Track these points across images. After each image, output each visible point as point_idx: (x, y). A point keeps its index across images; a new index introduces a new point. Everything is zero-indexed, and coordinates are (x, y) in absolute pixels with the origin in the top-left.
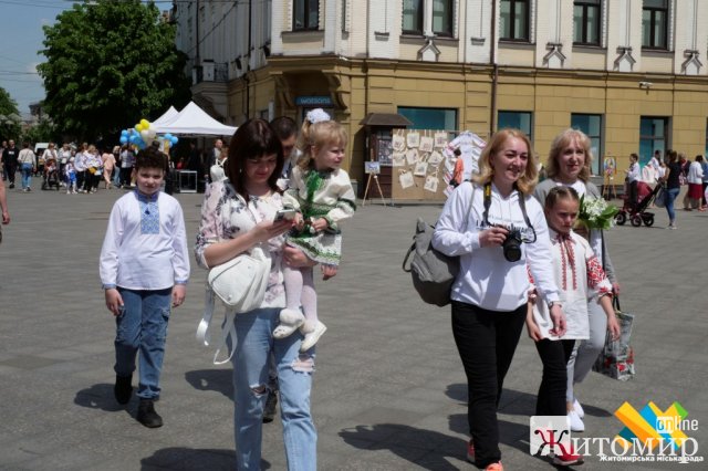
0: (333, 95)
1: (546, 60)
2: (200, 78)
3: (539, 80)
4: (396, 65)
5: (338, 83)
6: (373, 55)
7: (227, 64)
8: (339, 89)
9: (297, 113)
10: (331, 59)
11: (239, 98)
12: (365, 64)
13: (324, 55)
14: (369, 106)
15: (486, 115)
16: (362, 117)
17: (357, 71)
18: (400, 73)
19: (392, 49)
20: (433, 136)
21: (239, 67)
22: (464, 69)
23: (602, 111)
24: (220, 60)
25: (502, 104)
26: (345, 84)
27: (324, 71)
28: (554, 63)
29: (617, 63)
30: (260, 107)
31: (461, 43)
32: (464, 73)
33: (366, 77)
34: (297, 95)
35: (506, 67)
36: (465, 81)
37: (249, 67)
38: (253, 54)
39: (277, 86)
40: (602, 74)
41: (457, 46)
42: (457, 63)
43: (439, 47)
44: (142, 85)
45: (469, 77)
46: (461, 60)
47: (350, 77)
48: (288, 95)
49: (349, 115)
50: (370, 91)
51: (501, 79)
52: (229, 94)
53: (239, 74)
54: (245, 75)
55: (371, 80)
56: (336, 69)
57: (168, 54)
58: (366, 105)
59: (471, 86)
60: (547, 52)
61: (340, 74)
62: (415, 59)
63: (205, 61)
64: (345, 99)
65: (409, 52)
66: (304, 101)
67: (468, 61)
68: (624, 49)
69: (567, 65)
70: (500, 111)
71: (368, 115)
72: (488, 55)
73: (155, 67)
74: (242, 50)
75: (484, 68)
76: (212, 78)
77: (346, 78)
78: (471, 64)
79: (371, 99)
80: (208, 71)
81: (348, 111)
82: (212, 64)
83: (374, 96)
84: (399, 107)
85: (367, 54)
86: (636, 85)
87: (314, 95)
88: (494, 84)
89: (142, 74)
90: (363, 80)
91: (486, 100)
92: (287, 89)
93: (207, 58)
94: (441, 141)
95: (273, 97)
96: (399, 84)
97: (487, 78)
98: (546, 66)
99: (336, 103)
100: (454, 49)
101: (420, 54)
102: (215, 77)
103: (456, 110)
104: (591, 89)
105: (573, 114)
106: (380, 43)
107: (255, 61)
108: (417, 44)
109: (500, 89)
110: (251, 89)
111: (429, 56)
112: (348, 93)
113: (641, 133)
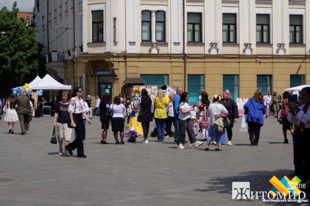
0: (111, 70)
1: (210, 51)
2: (50, 60)
3: (207, 60)
4: (139, 56)
5: (113, 65)
6: (128, 52)
7: (64, 52)
8: (113, 68)
9: (95, 79)
10: (109, 55)
11: (70, 70)
12: (125, 56)
13: (106, 53)
14: (127, 75)
15: (182, 77)
16: (124, 79)
17: (122, 59)
18: (141, 59)
19: (137, 49)
20: (151, 88)
21: (70, 55)
22: (170, 56)
23: (238, 74)
24: (60, 51)
25: (189, 72)
26: (116, 65)
27: (106, 60)
28: (214, 52)
29: (244, 51)
30: (79, 75)
31: (169, 45)
32: (171, 58)
33: (126, 62)
34: (95, 70)
35: (190, 55)
36: (171, 62)
37: (74, 56)
38: (76, 50)
39: (86, 67)
40: (237, 56)
41: (167, 46)
42: (168, 54)
43: (159, 47)
44: (21, 63)
45: (173, 60)
46: (169, 53)
47: (118, 62)
48: (91, 70)
49: (118, 79)
50: (127, 68)
51: (188, 60)
52: (65, 68)
53: (70, 58)
54: (72, 59)
55: (128, 63)
56: (111, 59)
57: (33, 45)
58: (126, 74)
59: (174, 64)
60: (210, 47)
61: (114, 61)
62: (148, 53)
63: (53, 51)
64: (116, 72)
65: (145, 50)
66: (99, 73)
67: (173, 53)
68: (247, 44)
69: (220, 53)
70: (188, 75)
71: (127, 79)
72: (182, 50)
73: (26, 52)
74: (71, 47)
75: (180, 56)
76: (56, 60)
77: (117, 63)
78: (174, 54)
79: (128, 72)
80: (54, 56)
81: (118, 77)
82: (57, 53)
83: (129, 70)
84: (141, 75)
85: (126, 51)
86: (254, 60)
87: (103, 70)
88: (185, 62)
89: (20, 57)
90: (124, 63)
91: (182, 70)
92: (90, 68)
93: (53, 50)
94: (154, 90)
95: (85, 71)
96: (141, 64)
97: (181, 60)
98: (210, 54)
99: (112, 74)
100: (166, 48)
101: (150, 50)
102: (58, 59)
103: (168, 75)
104: (232, 63)
105: (223, 75)
106: (131, 46)
107: (76, 53)
108: (148, 46)
109: (188, 65)
110: (75, 67)
111: (154, 51)
112: (118, 69)
113: (257, 83)
